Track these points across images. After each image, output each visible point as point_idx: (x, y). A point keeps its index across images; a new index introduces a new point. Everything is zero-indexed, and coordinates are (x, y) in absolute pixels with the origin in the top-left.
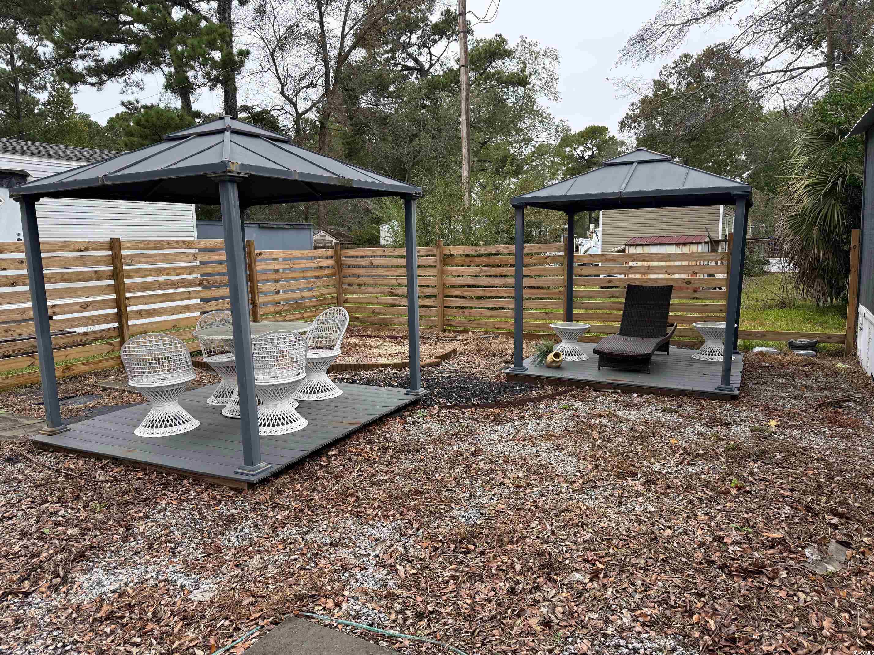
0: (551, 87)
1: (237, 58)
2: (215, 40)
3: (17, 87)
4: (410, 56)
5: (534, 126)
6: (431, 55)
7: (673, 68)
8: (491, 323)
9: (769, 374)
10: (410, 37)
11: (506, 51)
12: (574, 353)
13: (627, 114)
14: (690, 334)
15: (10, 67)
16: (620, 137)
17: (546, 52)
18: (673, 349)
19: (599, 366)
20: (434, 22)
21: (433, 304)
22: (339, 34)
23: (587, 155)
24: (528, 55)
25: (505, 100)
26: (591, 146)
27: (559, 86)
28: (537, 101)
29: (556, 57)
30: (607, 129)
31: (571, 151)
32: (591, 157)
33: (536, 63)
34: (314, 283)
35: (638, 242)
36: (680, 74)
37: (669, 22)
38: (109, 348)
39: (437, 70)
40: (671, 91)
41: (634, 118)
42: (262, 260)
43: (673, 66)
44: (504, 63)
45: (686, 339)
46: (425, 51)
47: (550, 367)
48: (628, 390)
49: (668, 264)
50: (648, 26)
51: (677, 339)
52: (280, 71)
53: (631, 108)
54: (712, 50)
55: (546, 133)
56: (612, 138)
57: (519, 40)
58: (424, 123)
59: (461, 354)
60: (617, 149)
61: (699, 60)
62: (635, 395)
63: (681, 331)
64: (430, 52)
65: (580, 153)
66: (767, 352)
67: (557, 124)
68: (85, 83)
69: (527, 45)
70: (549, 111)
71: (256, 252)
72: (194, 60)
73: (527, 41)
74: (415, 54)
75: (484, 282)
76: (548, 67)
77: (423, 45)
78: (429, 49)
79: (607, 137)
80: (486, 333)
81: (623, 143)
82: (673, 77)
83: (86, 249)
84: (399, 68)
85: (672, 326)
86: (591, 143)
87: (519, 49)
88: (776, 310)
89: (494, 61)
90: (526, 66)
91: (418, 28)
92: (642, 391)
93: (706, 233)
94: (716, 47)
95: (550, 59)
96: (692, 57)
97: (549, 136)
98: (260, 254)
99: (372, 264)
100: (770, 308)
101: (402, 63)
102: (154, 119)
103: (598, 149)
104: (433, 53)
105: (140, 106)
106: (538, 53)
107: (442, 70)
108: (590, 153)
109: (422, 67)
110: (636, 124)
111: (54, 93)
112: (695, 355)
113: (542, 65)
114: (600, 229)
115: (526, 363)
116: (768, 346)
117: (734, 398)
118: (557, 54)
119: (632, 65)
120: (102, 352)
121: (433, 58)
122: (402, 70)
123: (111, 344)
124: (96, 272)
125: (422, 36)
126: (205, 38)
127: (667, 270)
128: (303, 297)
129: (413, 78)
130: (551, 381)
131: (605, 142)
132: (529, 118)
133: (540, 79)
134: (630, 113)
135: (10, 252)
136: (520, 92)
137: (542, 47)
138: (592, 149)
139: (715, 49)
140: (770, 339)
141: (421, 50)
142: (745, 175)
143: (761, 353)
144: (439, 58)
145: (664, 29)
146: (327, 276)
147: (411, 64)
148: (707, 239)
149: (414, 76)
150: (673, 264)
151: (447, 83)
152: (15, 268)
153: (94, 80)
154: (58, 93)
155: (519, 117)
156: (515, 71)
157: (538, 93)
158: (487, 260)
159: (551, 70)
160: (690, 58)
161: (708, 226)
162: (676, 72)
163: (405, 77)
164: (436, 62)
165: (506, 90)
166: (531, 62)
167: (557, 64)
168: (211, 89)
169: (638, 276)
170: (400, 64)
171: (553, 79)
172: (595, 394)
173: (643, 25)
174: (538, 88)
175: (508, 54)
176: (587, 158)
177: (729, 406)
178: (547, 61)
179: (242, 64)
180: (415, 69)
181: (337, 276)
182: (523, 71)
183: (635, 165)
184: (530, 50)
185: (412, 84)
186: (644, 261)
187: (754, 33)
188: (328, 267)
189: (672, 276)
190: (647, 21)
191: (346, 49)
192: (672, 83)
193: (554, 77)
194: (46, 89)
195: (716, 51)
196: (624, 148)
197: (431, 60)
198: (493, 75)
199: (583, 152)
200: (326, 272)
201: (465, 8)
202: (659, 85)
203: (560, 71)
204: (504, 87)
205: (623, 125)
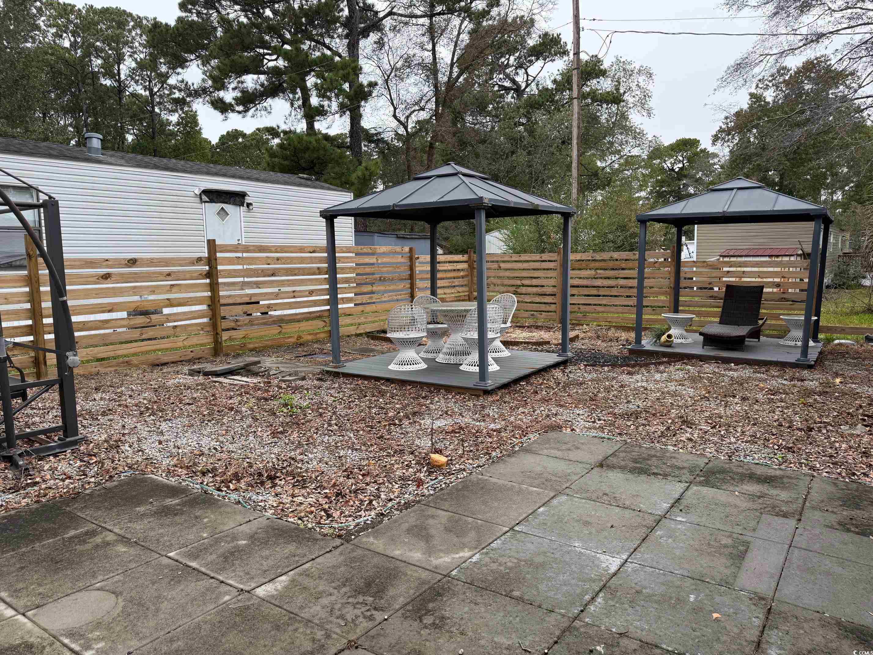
0: (644, 104)
1: (366, 89)
2: (348, 74)
3: (153, 109)
4: (507, 76)
5: (626, 141)
6: (528, 75)
7: (770, 81)
8: (603, 317)
9: (844, 357)
10: (508, 59)
11: (601, 71)
12: (682, 337)
13: (721, 128)
14: (779, 328)
15: (147, 93)
16: (711, 149)
17: (640, 71)
18: (762, 338)
19: (704, 345)
20: (531, 44)
21: (553, 301)
22: (449, 62)
23: (677, 168)
24: (622, 74)
25: (598, 117)
26: (681, 158)
27: (652, 103)
28: (630, 117)
29: (651, 75)
30: (699, 141)
31: (660, 163)
32: (681, 169)
33: (630, 81)
34: (453, 282)
35: (731, 254)
36: (777, 87)
37: (766, 52)
38: (324, 324)
39: (533, 89)
40: (769, 103)
41: (728, 132)
42: (420, 263)
43: (770, 79)
44: (598, 82)
45: (775, 333)
46: (521, 72)
47: (663, 345)
48: (726, 361)
49: (761, 269)
50: (745, 56)
51: (767, 332)
52: (394, 96)
53: (724, 121)
54: (812, 62)
55: (639, 148)
56: (704, 151)
57: (614, 60)
58: (521, 141)
59: (582, 339)
60: (709, 162)
61: (798, 72)
62: (733, 364)
63: (770, 325)
64: (527, 73)
65: (669, 165)
66: (846, 344)
67: (650, 139)
68: (233, 111)
69: (621, 64)
70: (642, 127)
71: (416, 256)
72: (331, 91)
73: (622, 60)
74: (512, 74)
75: (599, 283)
76: (641, 84)
77: (520, 66)
78: (526, 70)
79: (698, 150)
80: (599, 326)
81: (715, 155)
82: (770, 90)
83: (314, 252)
84: (496, 88)
85: (762, 319)
86: (682, 156)
87: (613, 68)
88: (862, 315)
89: (589, 80)
90: (619, 84)
91: (516, 49)
92: (738, 362)
93: (799, 246)
94: (816, 59)
95: (644, 77)
96: (791, 70)
97: (641, 151)
98: (418, 258)
99: (500, 267)
100: (857, 313)
101: (499, 83)
102: (296, 143)
103: (689, 161)
104: (529, 73)
105: (280, 131)
106: (632, 71)
107: (538, 89)
108: (680, 165)
109: (519, 86)
110: (730, 137)
111: (183, 115)
112: (781, 342)
113: (636, 83)
114: (695, 241)
115: (643, 342)
116: (848, 339)
117: (810, 367)
118: (651, 72)
119: (729, 92)
120: (319, 327)
121: (530, 78)
122: (499, 91)
123: (325, 321)
124: (318, 268)
125: (519, 58)
126: (341, 72)
127: (760, 275)
128: (445, 294)
129: (509, 98)
130: (664, 355)
131: (696, 154)
132: (621, 134)
133: (634, 97)
134: (723, 127)
135: (272, 252)
136: (614, 109)
137: (636, 65)
138: (683, 161)
139: (815, 62)
140: (847, 334)
141: (518, 71)
142: (847, 188)
143: (840, 344)
144: (535, 78)
145: (762, 58)
146: (463, 277)
147: (507, 84)
148: (800, 252)
149: (510, 95)
150: (765, 269)
151: (543, 102)
152: (275, 264)
153: (240, 108)
154: (187, 115)
155: (610, 131)
156: (609, 90)
157: (631, 110)
158: (602, 264)
159: (645, 87)
160: (788, 71)
161: (801, 240)
162: (773, 85)
163: (502, 96)
164: (532, 82)
165: (600, 107)
166: (625, 80)
167: (651, 82)
168: (341, 116)
169: (733, 279)
170: (497, 84)
171: (646, 96)
172: (701, 363)
173: (741, 55)
174: (632, 105)
175: (603, 73)
176: (677, 170)
177: (806, 372)
178: (641, 79)
179: (370, 94)
180: (512, 89)
181: (470, 277)
182: (617, 89)
183: (735, 190)
184: (624, 70)
185: (509, 104)
186: (740, 267)
187: (850, 59)
188: (462, 270)
189: (765, 280)
190: (745, 51)
191: (455, 75)
192: (769, 96)
193: (647, 94)
194: (177, 112)
195: (817, 64)
196: (716, 160)
197: (527, 80)
198: (589, 94)
199: (673, 164)
200: (462, 274)
201: (579, 48)
202: (756, 98)
203: (653, 88)
204: (598, 105)
205: (716, 139)
